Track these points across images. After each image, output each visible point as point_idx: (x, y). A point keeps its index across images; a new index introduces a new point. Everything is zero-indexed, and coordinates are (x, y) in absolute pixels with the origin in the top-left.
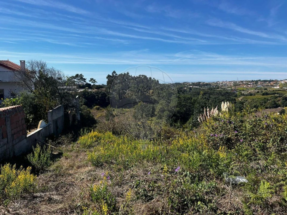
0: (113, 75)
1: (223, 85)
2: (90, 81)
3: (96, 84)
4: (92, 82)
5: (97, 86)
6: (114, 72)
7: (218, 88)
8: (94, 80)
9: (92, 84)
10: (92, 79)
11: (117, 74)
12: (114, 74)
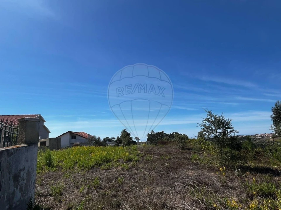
0: (151, 133)
1: (261, 138)
2: (135, 139)
3: (140, 141)
4: (137, 140)
5: (140, 142)
6: (152, 131)
7: (255, 141)
8: (138, 138)
9: (136, 141)
10: (136, 138)
11: (154, 133)
12: (153, 133)
